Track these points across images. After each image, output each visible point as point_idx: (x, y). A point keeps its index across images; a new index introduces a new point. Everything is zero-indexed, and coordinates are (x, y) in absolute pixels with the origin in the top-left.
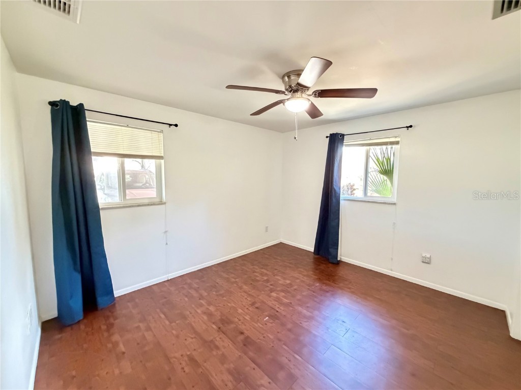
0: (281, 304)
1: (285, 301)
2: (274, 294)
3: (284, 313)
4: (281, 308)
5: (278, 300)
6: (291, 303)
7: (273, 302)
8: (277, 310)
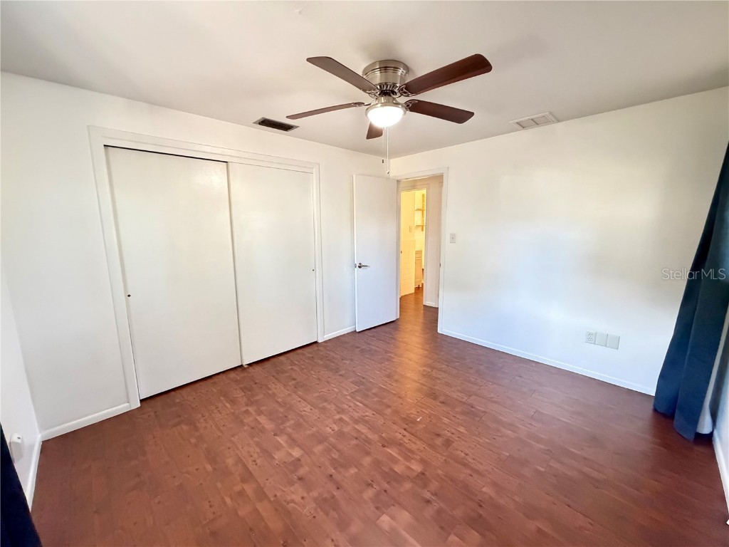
0: (400, 445)
1: (393, 451)
2: (417, 467)
3: (395, 427)
4: (400, 436)
5: (408, 454)
6: (384, 446)
7: (414, 447)
8: (406, 433)
